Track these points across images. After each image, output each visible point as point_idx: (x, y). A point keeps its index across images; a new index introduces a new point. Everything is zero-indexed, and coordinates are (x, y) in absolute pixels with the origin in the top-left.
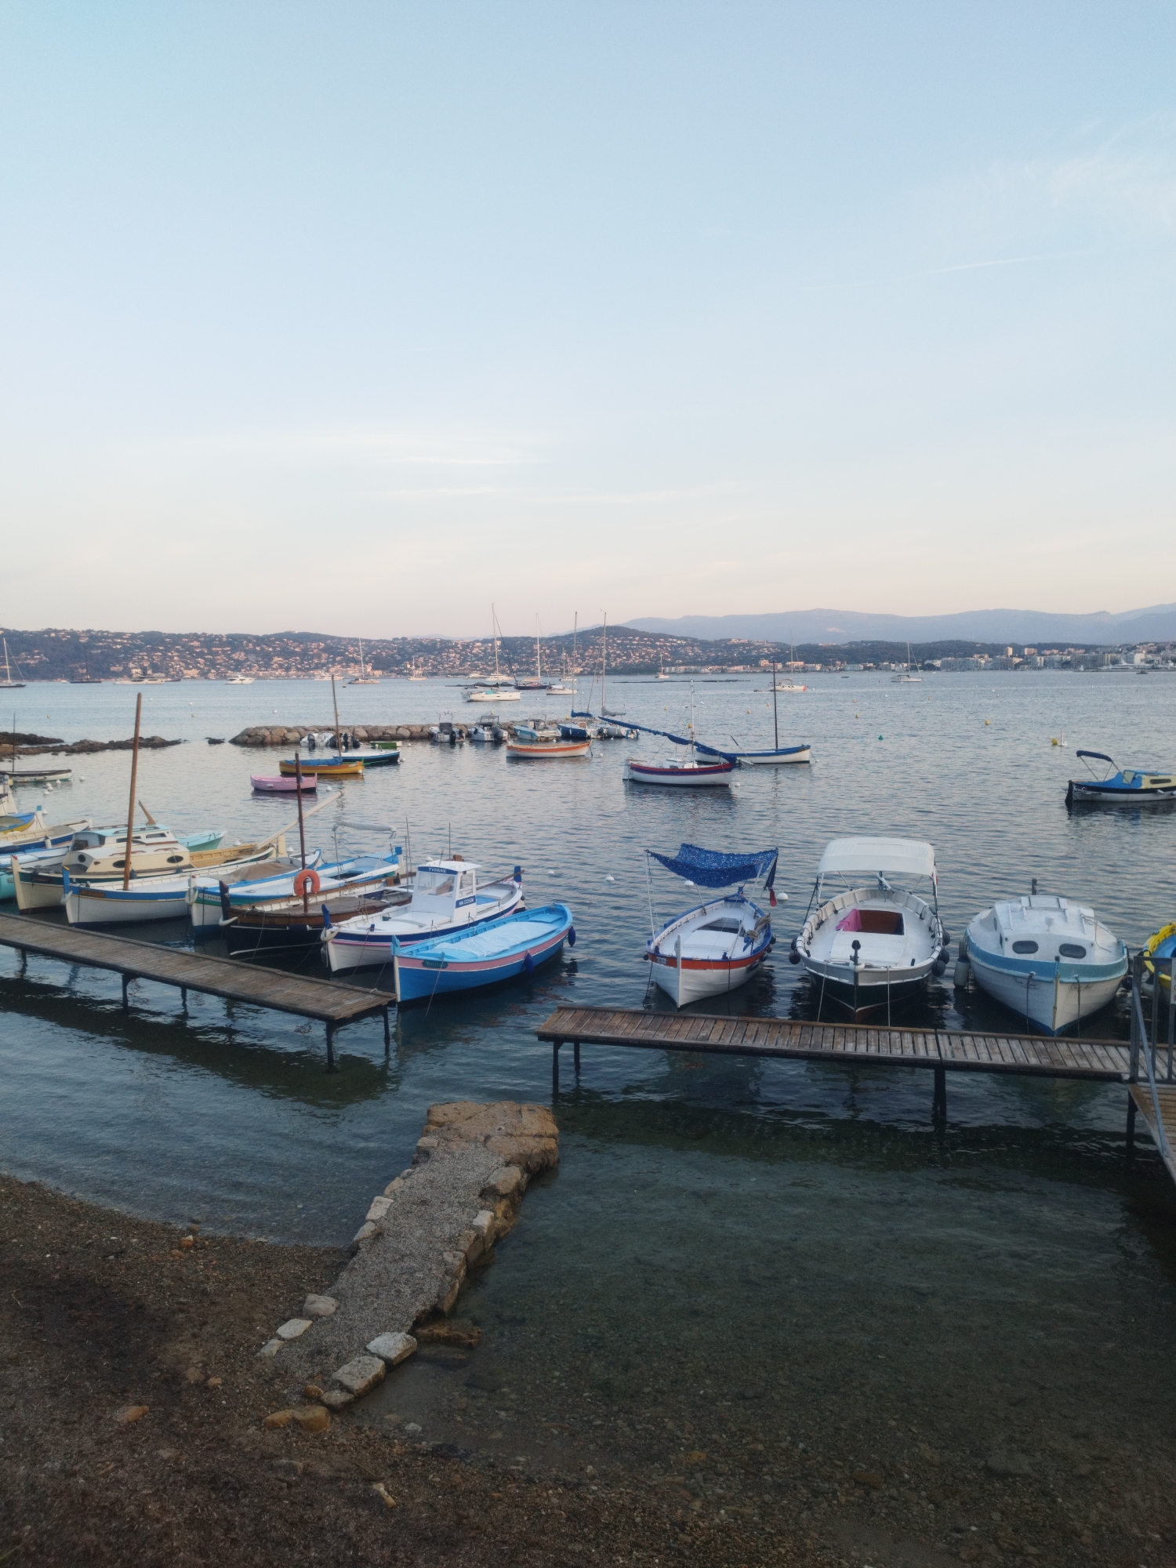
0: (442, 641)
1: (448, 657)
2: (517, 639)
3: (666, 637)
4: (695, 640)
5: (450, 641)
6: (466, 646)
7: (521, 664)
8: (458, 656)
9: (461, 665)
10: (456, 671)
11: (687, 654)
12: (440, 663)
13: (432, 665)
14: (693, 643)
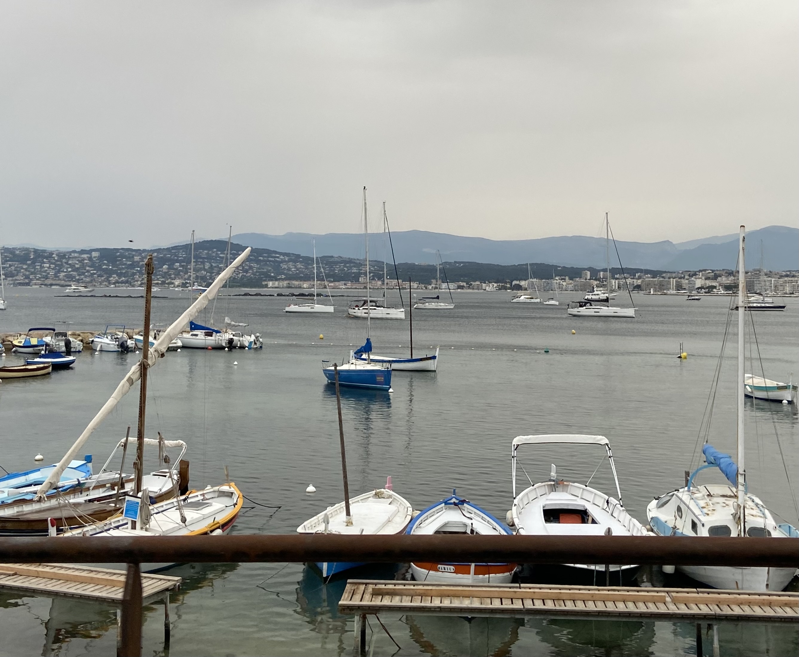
0: (36, 251)
1: (42, 267)
2: (117, 250)
3: (269, 252)
4: (298, 256)
5: (44, 251)
6: (62, 256)
7: (120, 275)
8: (53, 266)
9: (56, 276)
10: (48, 282)
11: (289, 269)
12: (32, 273)
13: (24, 275)
14: (296, 258)
